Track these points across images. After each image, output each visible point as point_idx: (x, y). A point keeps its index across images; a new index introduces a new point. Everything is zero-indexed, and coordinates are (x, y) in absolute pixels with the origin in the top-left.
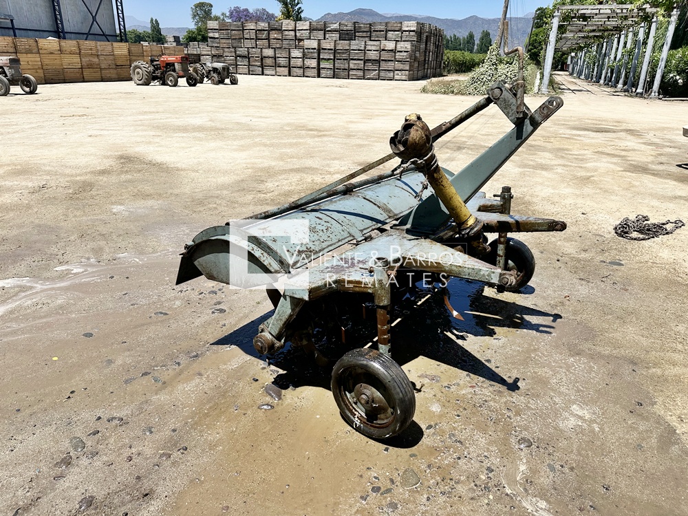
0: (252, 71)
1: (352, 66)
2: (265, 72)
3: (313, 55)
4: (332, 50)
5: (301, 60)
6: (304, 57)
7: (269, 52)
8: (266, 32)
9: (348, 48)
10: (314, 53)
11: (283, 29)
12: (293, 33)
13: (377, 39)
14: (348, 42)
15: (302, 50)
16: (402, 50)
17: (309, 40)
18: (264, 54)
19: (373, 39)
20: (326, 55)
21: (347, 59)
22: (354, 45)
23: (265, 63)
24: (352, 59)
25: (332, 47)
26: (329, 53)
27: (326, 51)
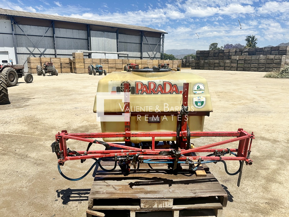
0: (210, 68)
1: (252, 66)
2: (215, 69)
3: (235, 62)
6: (231, 62)
7: (217, 61)
9: (250, 58)
11: (224, 52)
12: (228, 54)
14: (251, 56)
15: (230, 60)
17: (234, 56)
18: (215, 62)
19: (264, 54)
21: (250, 63)
22: (254, 57)
23: (215, 65)
24: (252, 63)
25: (243, 58)
26: (242, 61)
27: (241, 60)
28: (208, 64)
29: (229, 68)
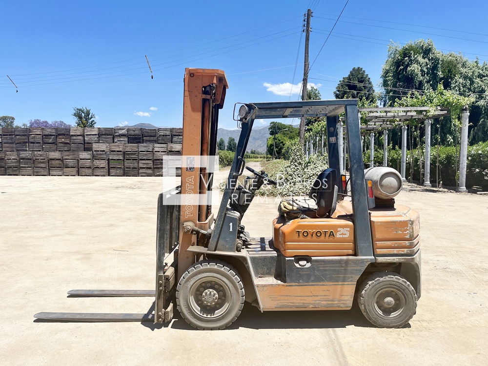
0: (37, 172)
1: (141, 165)
2: (52, 173)
3: (102, 156)
4: (121, 151)
5: (89, 161)
6: (94, 157)
7: (56, 155)
8: (53, 137)
9: (137, 150)
10: (103, 154)
11: (71, 134)
12: (81, 137)
13: (163, 142)
14: (136, 145)
15: (90, 153)
17: (98, 144)
18: (51, 157)
19: (160, 142)
20: (115, 156)
21: (136, 160)
22: (142, 147)
23: (52, 164)
24: (141, 160)
25: (121, 150)
26: (118, 155)
27: (115, 153)
28: (32, 161)
29: (90, 171)
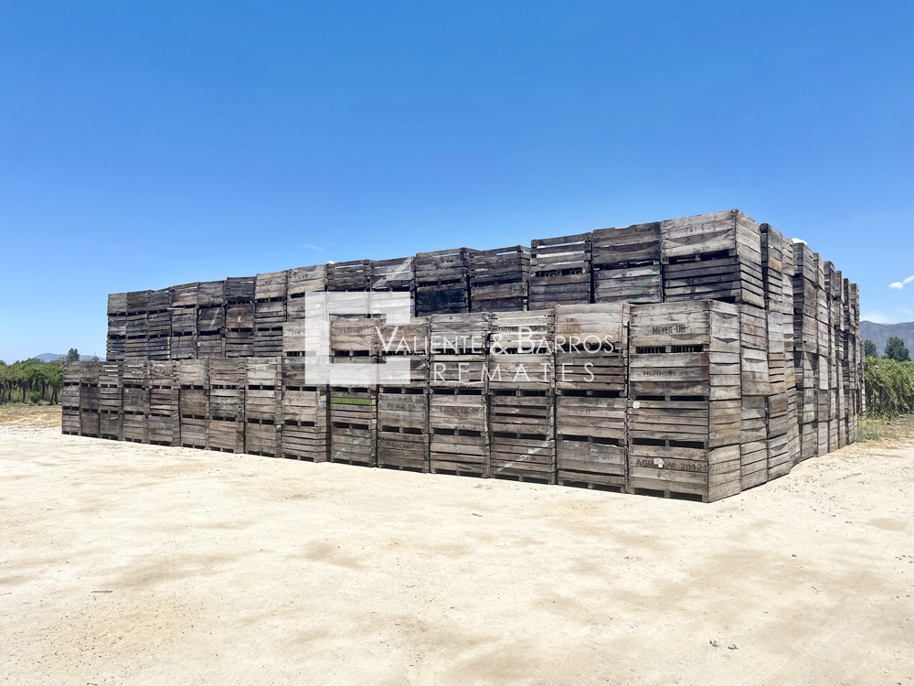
5: (270, 393)
8: (219, 310)
16: (664, 339)
